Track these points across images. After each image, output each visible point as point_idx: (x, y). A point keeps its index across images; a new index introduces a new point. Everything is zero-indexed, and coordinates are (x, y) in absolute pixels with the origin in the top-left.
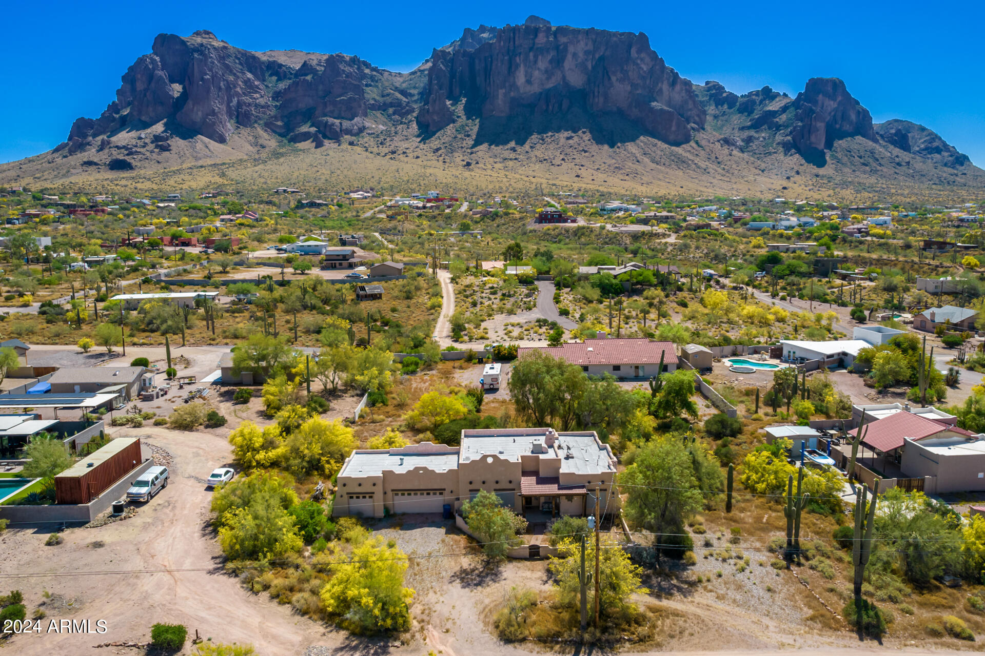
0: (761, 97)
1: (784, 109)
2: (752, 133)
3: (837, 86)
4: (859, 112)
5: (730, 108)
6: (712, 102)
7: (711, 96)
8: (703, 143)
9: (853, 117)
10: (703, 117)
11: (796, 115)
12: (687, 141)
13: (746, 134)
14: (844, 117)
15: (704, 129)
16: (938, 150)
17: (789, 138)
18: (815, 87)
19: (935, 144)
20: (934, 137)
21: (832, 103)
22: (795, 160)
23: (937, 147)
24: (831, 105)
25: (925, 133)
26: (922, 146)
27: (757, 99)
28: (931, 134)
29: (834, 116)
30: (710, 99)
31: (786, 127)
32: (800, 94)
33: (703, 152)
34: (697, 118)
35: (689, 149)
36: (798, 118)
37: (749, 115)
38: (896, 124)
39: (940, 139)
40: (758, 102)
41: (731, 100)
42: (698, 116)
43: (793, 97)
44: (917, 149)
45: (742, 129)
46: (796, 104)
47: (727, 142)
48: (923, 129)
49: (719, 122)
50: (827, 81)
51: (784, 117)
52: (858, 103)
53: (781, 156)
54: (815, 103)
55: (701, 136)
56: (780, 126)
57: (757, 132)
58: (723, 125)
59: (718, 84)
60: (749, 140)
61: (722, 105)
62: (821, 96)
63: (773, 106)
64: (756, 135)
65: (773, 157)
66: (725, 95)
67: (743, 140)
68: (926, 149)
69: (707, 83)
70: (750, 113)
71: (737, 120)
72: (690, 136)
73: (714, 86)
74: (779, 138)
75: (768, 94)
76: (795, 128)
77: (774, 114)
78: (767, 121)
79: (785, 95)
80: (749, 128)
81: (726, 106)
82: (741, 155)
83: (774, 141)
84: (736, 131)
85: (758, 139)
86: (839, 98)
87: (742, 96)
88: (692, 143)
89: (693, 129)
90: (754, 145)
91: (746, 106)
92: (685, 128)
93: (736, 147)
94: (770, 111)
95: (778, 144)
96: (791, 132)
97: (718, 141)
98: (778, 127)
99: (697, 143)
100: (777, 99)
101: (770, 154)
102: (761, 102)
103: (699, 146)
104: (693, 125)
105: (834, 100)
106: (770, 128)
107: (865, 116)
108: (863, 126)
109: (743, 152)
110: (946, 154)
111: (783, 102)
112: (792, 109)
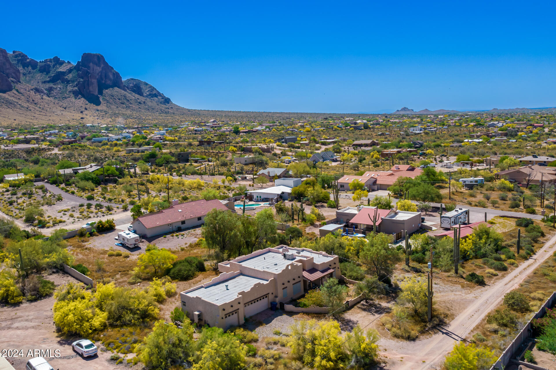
0: (53, 63)
1: (70, 71)
2: (51, 85)
3: (99, 59)
4: (114, 74)
5: (33, 69)
6: (20, 65)
7: (19, 61)
8: (22, 91)
9: (111, 76)
10: (18, 74)
11: (78, 75)
12: (10, 89)
13: (48, 86)
14: (106, 76)
15: (20, 82)
16: (156, 96)
17: (76, 88)
18: (87, 58)
19: (154, 92)
20: (153, 89)
21: (98, 68)
22: (81, 102)
23: (155, 94)
24: (98, 69)
25: (148, 86)
26: (148, 93)
27: (52, 64)
28: (151, 87)
29: (101, 75)
30: (18, 63)
31: (73, 82)
32: (78, 62)
33: (23, 97)
34: (13, 75)
35: (13, 95)
36: (79, 76)
37: (47, 74)
38: (132, 81)
39: (156, 89)
40: (52, 66)
41: (33, 64)
42: (14, 73)
43: (74, 64)
44: (145, 95)
45: (45, 82)
46: (77, 68)
47: (37, 90)
48: (147, 84)
49: (27, 78)
50: (94, 55)
51: (70, 76)
52: (112, 68)
53: (73, 100)
54: (89, 67)
55: (18, 86)
56: (69, 81)
57: (55, 84)
58: (30, 80)
59: (22, 54)
60: (50, 89)
61: (27, 67)
62: (91, 64)
63: (63, 69)
64: (55, 87)
65: (68, 99)
66: (28, 60)
67: (46, 90)
68: (150, 95)
69: (14, 52)
70: (48, 72)
71: (39, 76)
72: (11, 86)
73: (20, 54)
74: (69, 88)
75: (57, 61)
76: (79, 82)
77: (63, 74)
78: (59, 77)
79: (69, 62)
80: (48, 82)
81: (30, 68)
82: (47, 98)
83: (66, 90)
84: (40, 83)
85: (56, 89)
86: (102, 66)
87: (40, 62)
88: (14, 91)
89: (13, 81)
90: (54, 93)
91: (45, 68)
92: (7, 81)
93: (45, 94)
94: (61, 72)
95: (70, 92)
96: (77, 85)
97: (32, 90)
98: (68, 82)
99: (17, 91)
100: (64, 65)
101: (66, 98)
102: (54, 66)
103: (19, 93)
104: (12, 79)
105: (99, 66)
106: (63, 82)
107: (117, 76)
108: (117, 82)
109: (49, 97)
110: (160, 98)
111: (69, 67)
112: (75, 71)
